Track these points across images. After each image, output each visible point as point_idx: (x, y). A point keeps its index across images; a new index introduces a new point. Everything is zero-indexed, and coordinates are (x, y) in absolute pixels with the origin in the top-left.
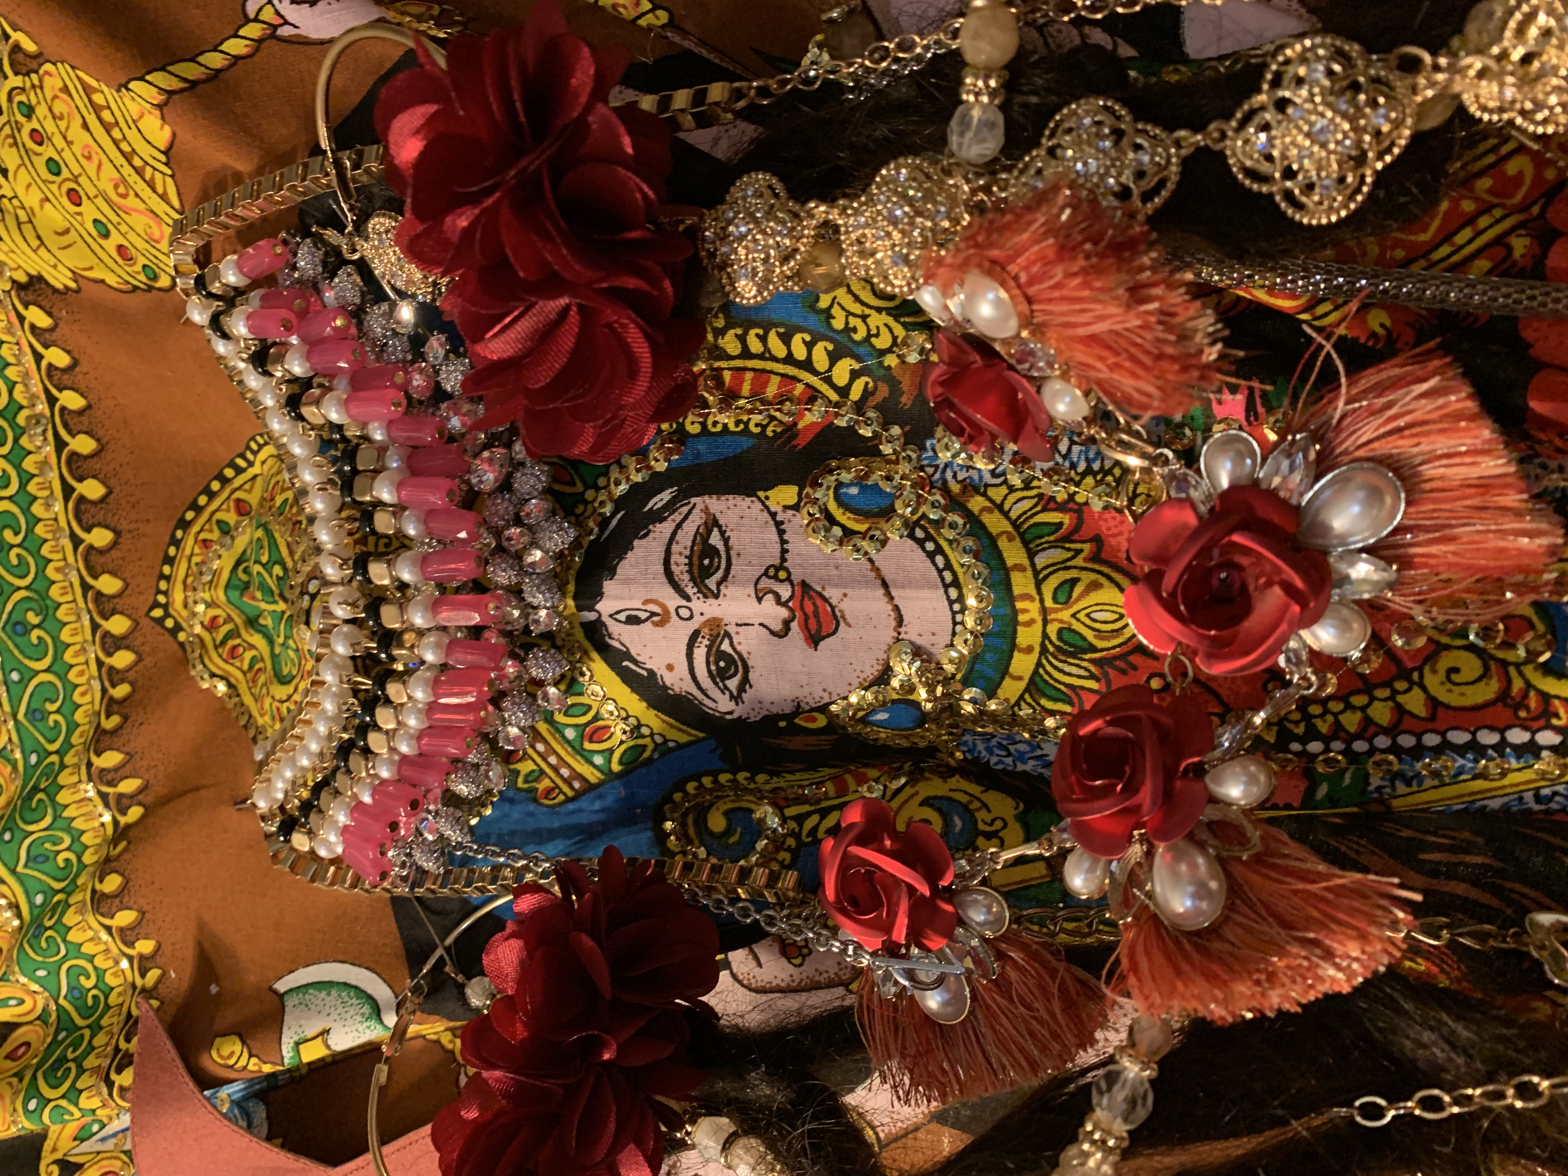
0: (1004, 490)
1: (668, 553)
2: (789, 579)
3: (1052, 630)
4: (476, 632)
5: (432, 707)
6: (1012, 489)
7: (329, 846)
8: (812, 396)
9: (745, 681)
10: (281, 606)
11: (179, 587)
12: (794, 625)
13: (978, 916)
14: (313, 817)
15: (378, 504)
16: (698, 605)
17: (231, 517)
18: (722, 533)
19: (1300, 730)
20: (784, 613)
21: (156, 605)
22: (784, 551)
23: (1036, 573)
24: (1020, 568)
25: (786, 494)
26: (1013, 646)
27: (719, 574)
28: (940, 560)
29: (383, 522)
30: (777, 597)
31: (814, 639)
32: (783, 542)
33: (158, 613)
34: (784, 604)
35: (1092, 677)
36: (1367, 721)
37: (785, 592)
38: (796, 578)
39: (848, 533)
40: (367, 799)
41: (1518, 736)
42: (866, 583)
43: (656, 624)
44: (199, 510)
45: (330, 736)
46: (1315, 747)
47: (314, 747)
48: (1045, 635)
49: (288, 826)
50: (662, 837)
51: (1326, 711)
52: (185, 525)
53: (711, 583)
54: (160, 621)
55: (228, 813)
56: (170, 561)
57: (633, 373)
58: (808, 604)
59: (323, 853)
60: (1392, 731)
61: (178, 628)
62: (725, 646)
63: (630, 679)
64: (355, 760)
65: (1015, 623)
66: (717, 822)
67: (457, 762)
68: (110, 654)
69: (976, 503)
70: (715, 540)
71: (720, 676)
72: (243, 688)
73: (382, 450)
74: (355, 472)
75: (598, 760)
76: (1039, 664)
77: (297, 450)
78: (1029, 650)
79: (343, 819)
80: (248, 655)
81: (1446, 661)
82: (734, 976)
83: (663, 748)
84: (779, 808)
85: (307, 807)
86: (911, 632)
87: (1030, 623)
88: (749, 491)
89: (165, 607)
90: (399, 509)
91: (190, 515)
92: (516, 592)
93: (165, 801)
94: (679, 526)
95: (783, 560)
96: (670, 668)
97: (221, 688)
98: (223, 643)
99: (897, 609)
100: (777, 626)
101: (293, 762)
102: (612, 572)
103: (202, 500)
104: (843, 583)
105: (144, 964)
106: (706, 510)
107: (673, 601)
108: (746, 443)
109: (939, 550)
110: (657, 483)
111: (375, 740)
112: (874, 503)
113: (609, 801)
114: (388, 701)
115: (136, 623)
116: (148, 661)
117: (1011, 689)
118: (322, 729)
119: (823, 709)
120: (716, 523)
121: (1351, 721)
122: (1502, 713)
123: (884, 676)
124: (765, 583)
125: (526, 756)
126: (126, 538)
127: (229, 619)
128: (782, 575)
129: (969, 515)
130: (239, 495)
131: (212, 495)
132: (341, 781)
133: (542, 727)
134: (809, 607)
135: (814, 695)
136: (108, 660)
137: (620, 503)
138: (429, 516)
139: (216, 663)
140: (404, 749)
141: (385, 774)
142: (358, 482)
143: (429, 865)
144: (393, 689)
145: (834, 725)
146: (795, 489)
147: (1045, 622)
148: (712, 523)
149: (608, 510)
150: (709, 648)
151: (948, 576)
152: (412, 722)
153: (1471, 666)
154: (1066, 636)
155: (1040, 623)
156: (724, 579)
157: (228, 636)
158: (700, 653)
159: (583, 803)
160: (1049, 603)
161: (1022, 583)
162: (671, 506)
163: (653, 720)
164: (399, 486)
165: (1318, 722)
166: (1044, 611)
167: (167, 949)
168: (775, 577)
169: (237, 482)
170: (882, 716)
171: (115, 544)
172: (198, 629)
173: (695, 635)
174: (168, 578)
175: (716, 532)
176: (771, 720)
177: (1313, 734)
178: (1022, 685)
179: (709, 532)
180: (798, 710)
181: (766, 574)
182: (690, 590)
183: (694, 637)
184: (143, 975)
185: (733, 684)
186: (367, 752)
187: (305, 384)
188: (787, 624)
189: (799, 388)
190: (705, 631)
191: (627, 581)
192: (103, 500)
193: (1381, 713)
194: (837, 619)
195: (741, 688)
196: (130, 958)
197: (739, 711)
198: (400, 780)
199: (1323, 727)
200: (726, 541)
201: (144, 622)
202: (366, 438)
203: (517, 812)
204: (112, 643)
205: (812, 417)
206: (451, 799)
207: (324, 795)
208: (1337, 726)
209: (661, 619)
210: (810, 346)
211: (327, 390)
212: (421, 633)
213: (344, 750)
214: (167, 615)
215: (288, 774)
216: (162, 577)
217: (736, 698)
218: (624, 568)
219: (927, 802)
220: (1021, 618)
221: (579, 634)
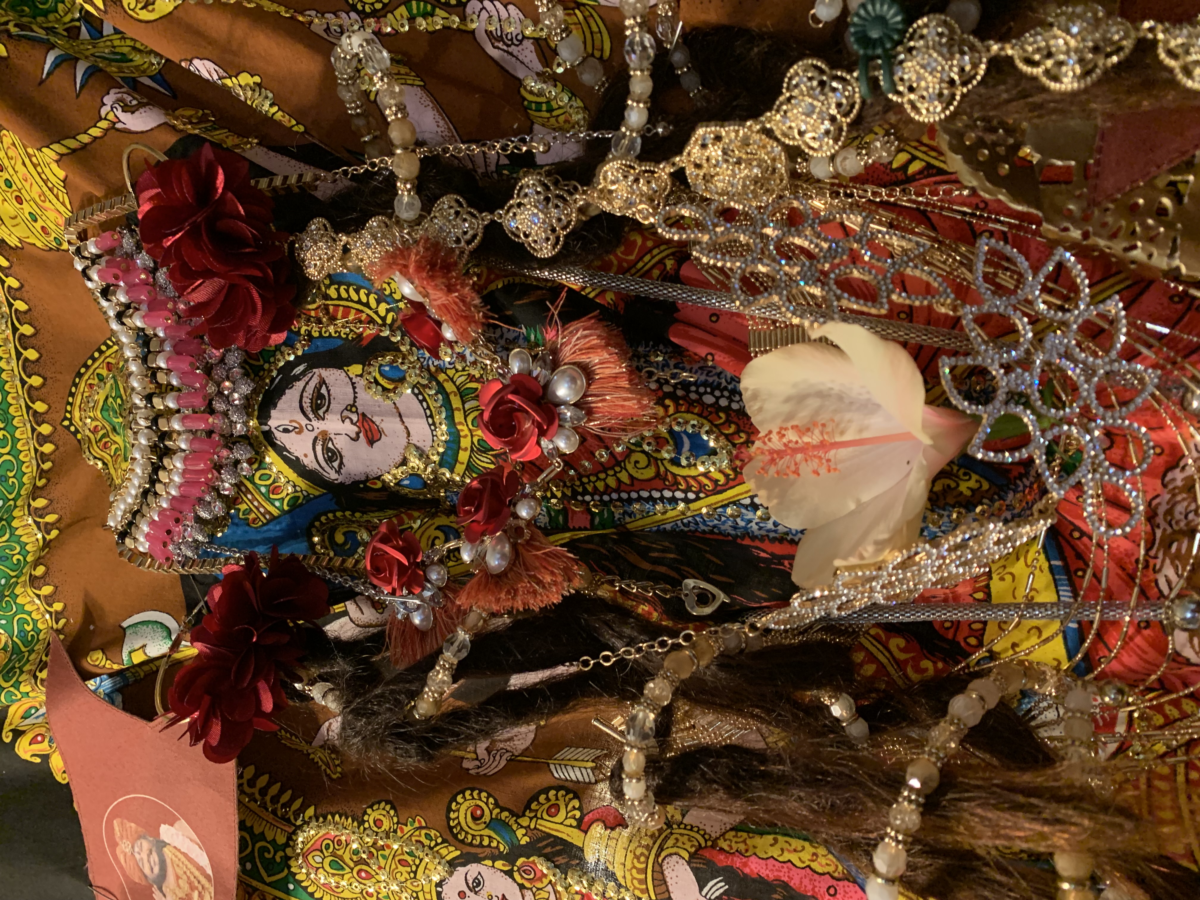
0: (454, 371)
1: (301, 397)
2: (357, 412)
3: (475, 440)
4: (210, 433)
5: (185, 471)
6: (457, 371)
7: (142, 544)
8: (371, 321)
9: (341, 463)
10: (121, 420)
11: (77, 409)
12: (361, 435)
13: (434, 576)
14: (133, 528)
15: (160, 368)
16: (315, 423)
17: (104, 372)
18: (327, 387)
19: (580, 490)
20: (356, 429)
21: (65, 418)
22: (355, 397)
23: (465, 412)
24: (458, 409)
25: (356, 369)
26: (459, 448)
27: (325, 408)
28: (424, 404)
29: (161, 378)
30: (351, 420)
31: (371, 442)
32: (355, 393)
33: (66, 423)
34: (355, 424)
35: (492, 463)
36: (607, 486)
37: (355, 418)
38: (360, 411)
39: (384, 389)
40: (156, 518)
41: (667, 494)
42: (392, 415)
43: (297, 433)
44: (87, 367)
45: (140, 487)
46: (588, 498)
47: (133, 492)
48: (472, 443)
49: (123, 535)
50: (313, 545)
51: (590, 481)
52: (80, 375)
53: (321, 412)
54: (67, 428)
55: (99, 532)
56: (72, 395)
57: (255, 311)
58: (365, 424)
59: (141, 549)
60: (618, 490)
61: (77, 431)
62: (330, 445)
63: (287, 460)
64: (150, 498)
65: (459, 436)
66: (340, 538)
67: (200, 500)
68: (41, 446)
69: (442, 377)
70: (324, 391)
71: (330, 460)
72: (110, 465)
73: (162, 341)
74: (149, 352)
75: (277, 504)
76: (470, 457)
77: (124, 340)
78: (466, 449)
79: (146, 529)
80: (114, 447)
81: (635, 457)
82: (351, 619)
83: (307, 498)
84: (369, 531)
85: (130, 524)
86: (414, 440)
87: (466, 436)
88: (341, 368)
89: (70, 420)
90: (169, 371)
91: (83, 370)
92: (226, 414)
93: (69, 526)
94: (307, 383)
95: (355, 402)
96: (306, 456)
97: (100, 465)
98: (100, 440)
99: (406, 428)
100: (353, 435)
101: (125, 501)
102: (275, 406)
103: (90, 362)
104: (380, 414)
105: (57, 616)
106: (320, 376)
107: (304, 422)
108: (340, 342)
109: (424, 399)
110: (299, 360)
111: (159, 487)
112: (397, 375)
113: (284, 525)
114: (165, 468)
115: (55, 428)
116: (61, 449)
117: (460, 468)
118: (136, 482)
119: (378, 478)
120: (324, 382)
121: (600, 485)
122: (658, 483)
123: (404, 462)
124: (346, 413)
125: (243, 501)
126: (49, 381)
127: (104, 427)
128: (354, 409)
129: (438, 383)
130: (108, 360)
131: (94, 360)
132: (145, 508)
133: (250, 486)
134: (367, 427)
135: (374, 471)
136: (40, 449)
137: (280, 371)
138: (182, 376)
139: (97, 451)
140: (173, 493)
141: (165, 505)
142: (150, 356)
143: (189, 554)
144: (166, 462)
145: (385, 487)
146: (361, 366)
147: (472, 436)
148: (322, 382)
149: (274, 374)
150: (323, 445)
151: (428, 412)
152: (177, 479)
153: (643, 460)
154: (481, 443)
155: (469, 437)
156: (327, 410)
157: (104, 436)
158: (319, 448)
159: (270, 526)
160: (471, 427)
161: (459, 417)
162: (304, 373)
163: (301, 483)
164: (168, 360)
165: (587, 486)
166: (470, 430)
167: (69, 608)
168: (351, 411)
169: (108, 353)
170: (406, 482)
171: (43, 385)
172: (87, 432)
173: (316, 439)
174: (71, 404)
175: (324, 386)
176: (356, 483)
177: (585, 492)
178: (464, 467)
179: (321, 387)
180: (367, 479)
181: (346, 409)
182: (311, 416)
183: (315, 440)
184: (57, 623)
185: (336, 464)
186: (156, 494)
187: (128, 306)
188: (358, 434)
189: (364, 317)
190: (320, 437)
191: (282, 411)
192: (38, 360)
193: (612, 482)
194: (380, 432)
195: (340, 467)
196: (50, 613)
197: (341, 479)
198: (173, 509)
199: (590, 488)
200: (329, 391)
201: (59, 428)
202: (156, 335)
203: (239, 531)
204: (42, 439)
205: (370, 331)
206: (198, 519)
207: (138, 517)
208: (595, 488)
209: (299, 430)
210: (368, 295)
211: (137, 309)
212: (179, 433)
213: (145, 493)
214: (71, 424)
215: (122, 507)
216: (69, 403)
217: (338, 472)
218: (281, 404)
219: (438, 528)
220: (462, 434)
221: (261, 438)
